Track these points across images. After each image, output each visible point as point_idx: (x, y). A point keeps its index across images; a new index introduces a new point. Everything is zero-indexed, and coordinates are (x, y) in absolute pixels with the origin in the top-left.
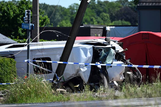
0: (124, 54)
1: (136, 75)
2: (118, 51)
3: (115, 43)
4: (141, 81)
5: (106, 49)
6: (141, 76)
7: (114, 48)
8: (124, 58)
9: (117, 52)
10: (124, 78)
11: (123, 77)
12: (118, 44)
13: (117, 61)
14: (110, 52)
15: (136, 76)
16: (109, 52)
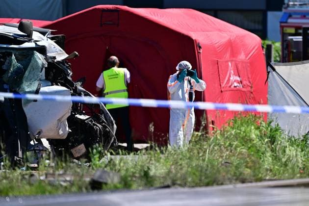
0: (67, 67)
1: (100, 123)
2: (55, 58)
3: (45, 38)
4: (113, 140)
5: (20, 52)
6: (113, 125)
7: (42, 50)
8: (69, 78)
9: (50, 61)
10: (70, 131)
11: (67, 128)
12: (52, 39)
13: (50, 84)
14: (32, 62)
15: (100, 126)
16: (30, 60)
